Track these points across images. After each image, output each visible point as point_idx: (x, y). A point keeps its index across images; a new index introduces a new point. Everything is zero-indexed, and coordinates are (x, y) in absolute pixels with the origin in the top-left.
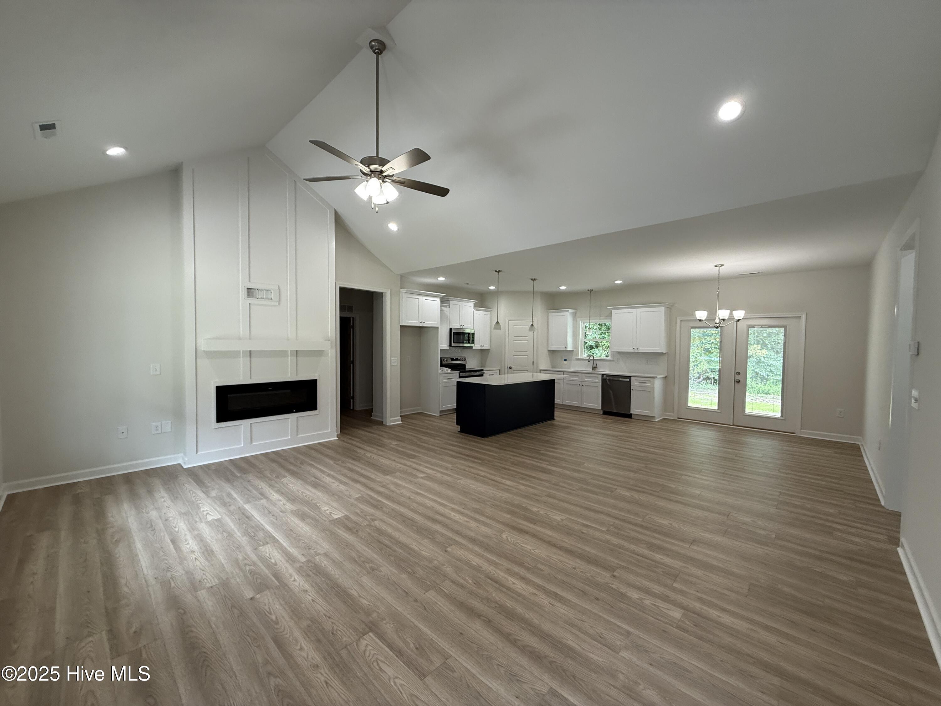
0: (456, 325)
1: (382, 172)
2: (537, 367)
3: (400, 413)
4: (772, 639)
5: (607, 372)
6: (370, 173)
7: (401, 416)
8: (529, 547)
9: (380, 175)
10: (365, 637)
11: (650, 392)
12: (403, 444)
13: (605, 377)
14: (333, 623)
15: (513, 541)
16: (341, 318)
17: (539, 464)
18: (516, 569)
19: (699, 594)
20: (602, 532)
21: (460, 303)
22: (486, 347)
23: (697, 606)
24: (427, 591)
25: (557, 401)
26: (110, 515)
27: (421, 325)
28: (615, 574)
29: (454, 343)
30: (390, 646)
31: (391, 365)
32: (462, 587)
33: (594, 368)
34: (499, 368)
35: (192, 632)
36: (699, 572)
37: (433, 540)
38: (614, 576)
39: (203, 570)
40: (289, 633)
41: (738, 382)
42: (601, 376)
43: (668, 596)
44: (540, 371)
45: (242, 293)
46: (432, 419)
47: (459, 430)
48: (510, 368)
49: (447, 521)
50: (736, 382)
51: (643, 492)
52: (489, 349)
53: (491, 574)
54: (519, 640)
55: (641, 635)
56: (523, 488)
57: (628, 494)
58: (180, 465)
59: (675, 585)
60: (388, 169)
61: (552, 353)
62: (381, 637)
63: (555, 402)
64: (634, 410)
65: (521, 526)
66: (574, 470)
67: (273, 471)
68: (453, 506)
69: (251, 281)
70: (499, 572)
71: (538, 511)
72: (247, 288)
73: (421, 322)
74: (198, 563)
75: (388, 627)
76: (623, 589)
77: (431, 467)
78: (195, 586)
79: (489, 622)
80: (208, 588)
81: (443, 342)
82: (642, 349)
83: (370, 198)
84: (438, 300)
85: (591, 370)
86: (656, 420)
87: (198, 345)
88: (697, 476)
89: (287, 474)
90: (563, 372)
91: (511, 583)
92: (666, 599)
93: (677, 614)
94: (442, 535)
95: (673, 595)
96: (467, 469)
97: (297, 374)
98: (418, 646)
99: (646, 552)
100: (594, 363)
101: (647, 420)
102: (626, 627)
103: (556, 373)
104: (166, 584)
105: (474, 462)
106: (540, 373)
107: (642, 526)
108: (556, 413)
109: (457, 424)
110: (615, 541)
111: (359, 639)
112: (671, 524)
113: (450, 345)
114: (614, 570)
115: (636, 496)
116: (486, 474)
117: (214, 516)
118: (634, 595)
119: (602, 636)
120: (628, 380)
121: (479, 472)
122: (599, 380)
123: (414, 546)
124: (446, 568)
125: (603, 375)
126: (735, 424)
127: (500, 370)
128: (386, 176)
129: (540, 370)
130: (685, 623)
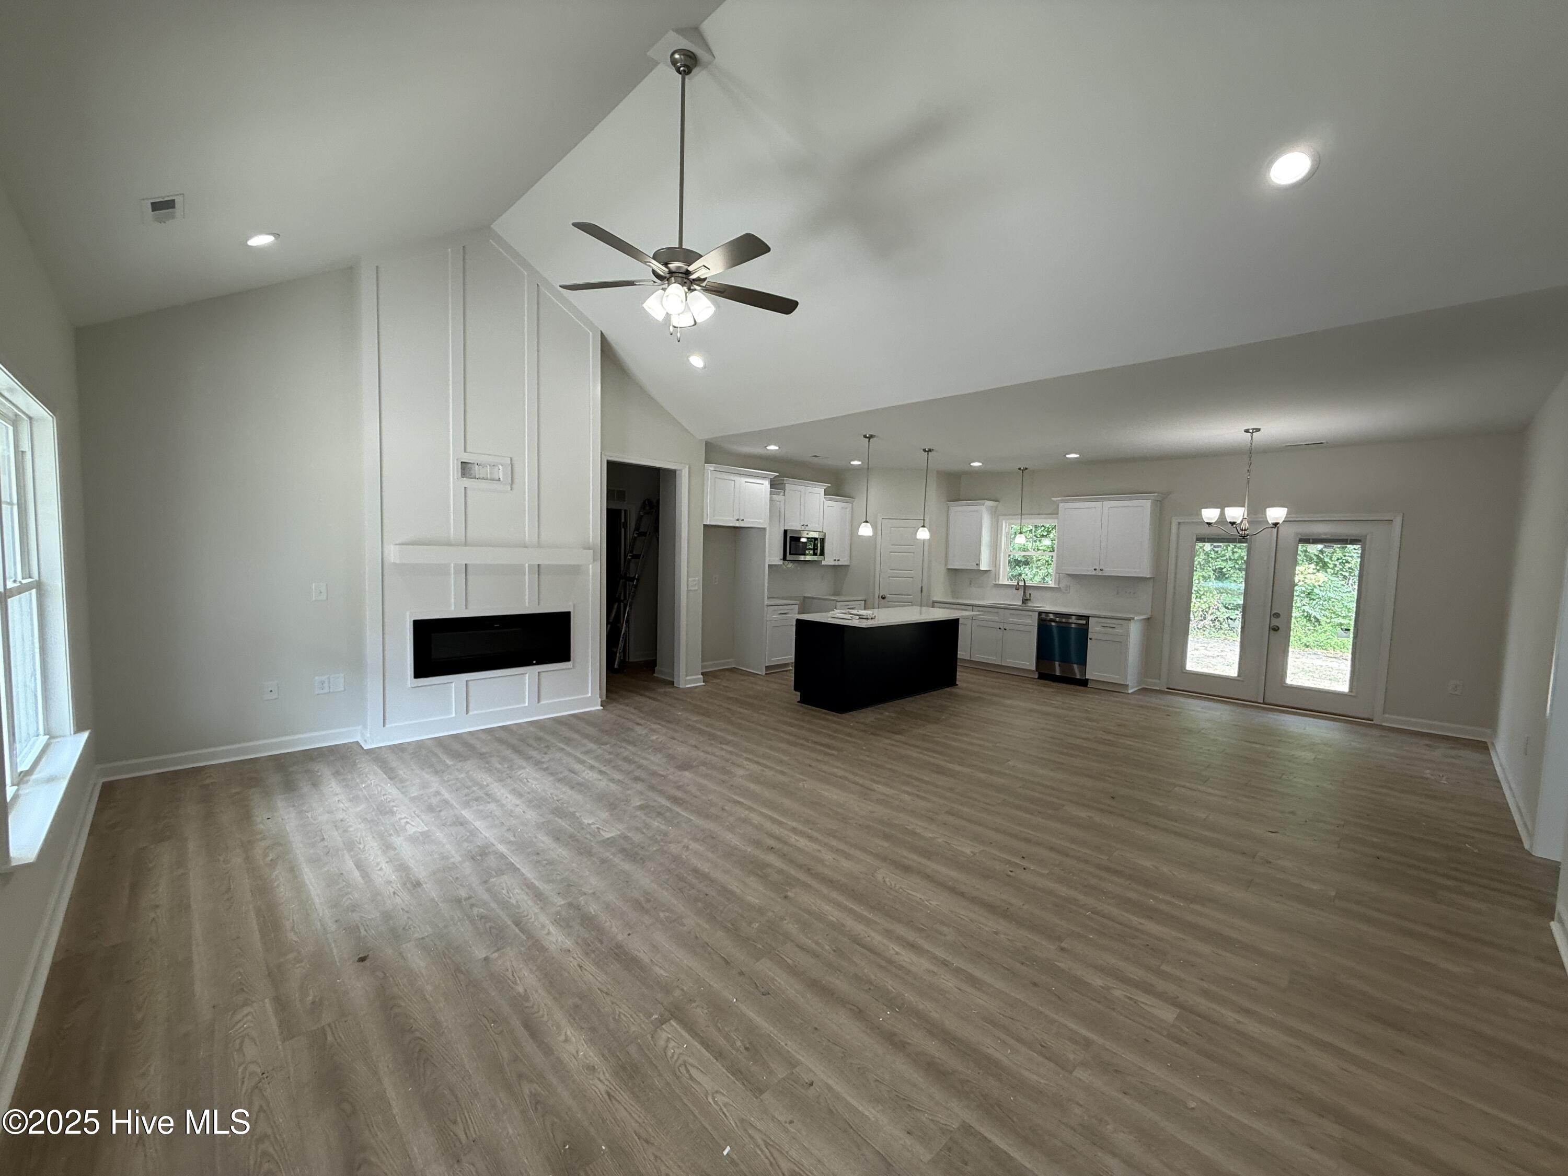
0: (793, 525)
1: (688, 273)
2: (929, 596)
3: (702, 669)
4: (1328, 1063)
5: (1048, 608)
6: (668, 276)
7: (702, 674)
8: (919, 896)
9: (686, 279)
10: (663, 1026)
11: (1122, 643)
12: (708, 720)
13: (1043, 616)
14: (613, 1003)
15: (893, 885)
16: (608, 510)
17: (932, 760)
18: (901, 930)
19: (1205, 984)
20: (1041, 875)
21: (801, 488)
22: (844, 561)
23: (1203, 1004)
24: (758, 960)
25: (961, 654)
26: (259, 820)
27: (737, 525)
28: (1063, 945)
29: (790, 554)
30: (704, 1043)
31: (688, 591)
32: (815, 955)
33: (1025, 601)
34: (864, 598)
35: (400, 1006)
36: (1205, 948)
37: (764, 878)
38: (1062, 949)
39: (407, 912)
40: (546, 1016)
41: (1276, 629)
42: (1037, 614)
43: (1151, 985)
44: (934, 604)
45: (453, 470)
46: (752, 679)
47: (799, 700)
48: (883, 598)
49: (786, 849)
50: (1272, 631)
51: (1111, 813)
52: (848, 566)
53: (859, 937)
54: (909, 1044)
55: (1108, 1044)
56: (907, 798)
57: (1083, 814)
58: (357, 743)
59: (1164, 967)
60: (698, 269)
61: (954, 573)
62: (690, 1027)
63: (959, 657)
64: (1092, 673)
65: (906, 861)
66: (991, 772)
67: (504, 759)
68: (794, 824)
69: (468, 450)
70: (873, 934)
71: (935, 838)
72: (462, 462)
73: (738, 520)
74: (398, 900)
75: (700, 1013)
76: (1080, 971)
77: (756, 759)
78: (396, 935)
79: (859, 1013)
80: (417, 940)
81: (773, 552)
82: (1110, 571)
83: (668, 316)
84: (767, 483)
85: (1020, 603)
86: (1130, 691)
87: (386, 554)
88: (1201, 788)
89: (524, 764)
90: (973, 606)
91: (892, 952)
92: (1148, 989)
93: (1168, 1014)
94: (780, 872)
95: (1161, 985)
96: (813, 764)
97: (539, 603)
98: (748, 1046)
99: (1115, 911)
100: (1026, 591)
101: (1114, 689)
102: (1084, 1032)
103: (959, 607)
104: (352, 930)
105: (826, 754)
106: (933, 607)
107: (1108, 869)
108: (959, 675)
109: (796, 689)
110: (1063, 891)
111: (655, 1031)
112: (1157, 868)
113: (784, 558)
114: (1060, 939)
115: (1097, 818)
116: (847, 774)
117: (416, 826)
118: (1097, 981)
119: (1043, 1044)
120: (1084, 622)
121: (836, 770)
122: (1034, 622)
123: (734, 886)
124: (787, 923)
125: (1040, 613)
126: (1267, 701)
127: (865, 601)
128: (694, 280)
129: (934, 602)
130: (1182, 1030)
